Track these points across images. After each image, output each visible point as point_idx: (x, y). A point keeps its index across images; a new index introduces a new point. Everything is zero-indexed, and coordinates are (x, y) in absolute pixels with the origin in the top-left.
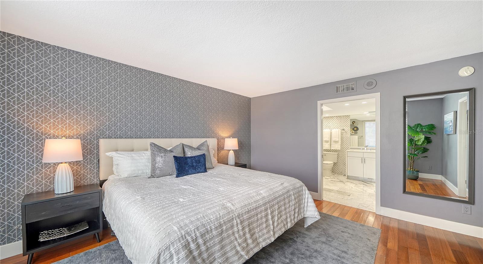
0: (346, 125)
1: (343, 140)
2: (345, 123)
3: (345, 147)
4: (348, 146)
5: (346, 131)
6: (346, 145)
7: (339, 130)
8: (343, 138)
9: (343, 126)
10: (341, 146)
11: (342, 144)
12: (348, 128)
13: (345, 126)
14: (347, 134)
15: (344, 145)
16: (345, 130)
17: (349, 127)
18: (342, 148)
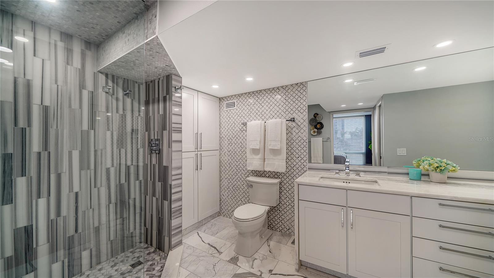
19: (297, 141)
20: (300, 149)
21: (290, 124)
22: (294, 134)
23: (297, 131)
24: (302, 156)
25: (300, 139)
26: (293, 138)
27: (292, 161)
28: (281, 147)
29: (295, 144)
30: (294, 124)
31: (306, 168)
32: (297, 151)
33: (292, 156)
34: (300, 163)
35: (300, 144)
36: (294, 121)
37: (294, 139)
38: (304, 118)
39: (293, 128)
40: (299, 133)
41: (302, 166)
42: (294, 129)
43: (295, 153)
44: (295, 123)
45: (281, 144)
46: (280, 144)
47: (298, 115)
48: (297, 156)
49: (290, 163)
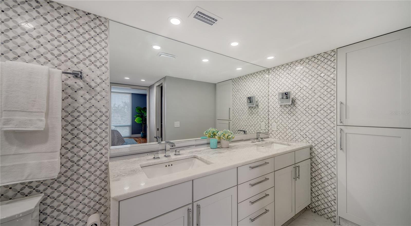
0: (93, 59)
1: (76, 123)
2: (87, 45)
3: (87, 158)
4: (98, 147)
5: (93, 84)
6: (93, 144)
7: (50, 75)
8: (76, 114)
9: (75, 60)
10: (62, 155)
11: (69, 146)
12: (98, 72)
13: (87, 62)
14: (98, 97)
15: (81, 145)
16: (87, 79)
17: (103, 69)
18: (69, 164)
19: (88, 114)
20: (93, 127)
21: (72, 81)
22: (81, 101)
23: (88, 96)
24: (98, 139)
25: (93, 110)
26: (78, 107)
27: (75, 150)
28: (47, 125)
29: (82, 118)
30: (80, 83)
31: (106, 157)
32: (87, 131)
33: (76, 141)
34: (93, 152)
35: (93, 118)
36: (81, 77)
37: (81, 109)
38: (104, 77)
39: (79, 89)
40: (93, 101)
41: (98, 156)
42: (81, 92)
43: (82, 136)
44: (84, 81)
45: (47, 121)
46: (43, 119)
47: (90, 69)
48: (87, 140)
49: (69, 155)
